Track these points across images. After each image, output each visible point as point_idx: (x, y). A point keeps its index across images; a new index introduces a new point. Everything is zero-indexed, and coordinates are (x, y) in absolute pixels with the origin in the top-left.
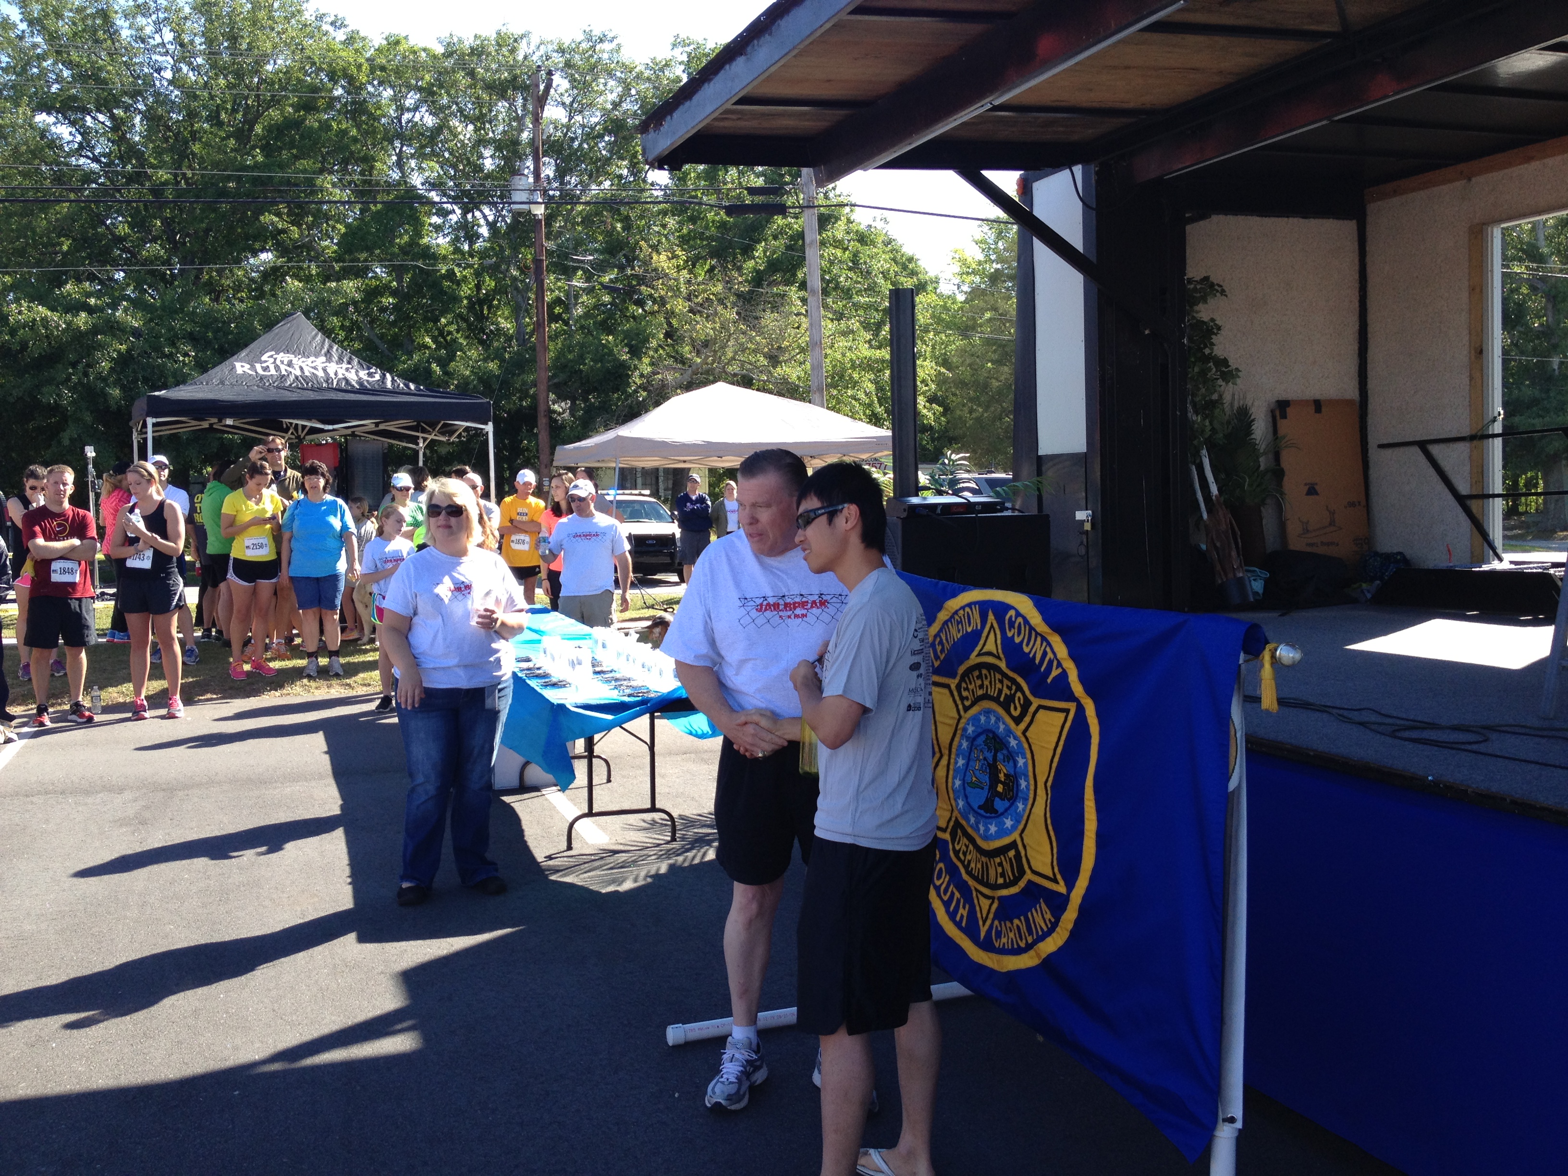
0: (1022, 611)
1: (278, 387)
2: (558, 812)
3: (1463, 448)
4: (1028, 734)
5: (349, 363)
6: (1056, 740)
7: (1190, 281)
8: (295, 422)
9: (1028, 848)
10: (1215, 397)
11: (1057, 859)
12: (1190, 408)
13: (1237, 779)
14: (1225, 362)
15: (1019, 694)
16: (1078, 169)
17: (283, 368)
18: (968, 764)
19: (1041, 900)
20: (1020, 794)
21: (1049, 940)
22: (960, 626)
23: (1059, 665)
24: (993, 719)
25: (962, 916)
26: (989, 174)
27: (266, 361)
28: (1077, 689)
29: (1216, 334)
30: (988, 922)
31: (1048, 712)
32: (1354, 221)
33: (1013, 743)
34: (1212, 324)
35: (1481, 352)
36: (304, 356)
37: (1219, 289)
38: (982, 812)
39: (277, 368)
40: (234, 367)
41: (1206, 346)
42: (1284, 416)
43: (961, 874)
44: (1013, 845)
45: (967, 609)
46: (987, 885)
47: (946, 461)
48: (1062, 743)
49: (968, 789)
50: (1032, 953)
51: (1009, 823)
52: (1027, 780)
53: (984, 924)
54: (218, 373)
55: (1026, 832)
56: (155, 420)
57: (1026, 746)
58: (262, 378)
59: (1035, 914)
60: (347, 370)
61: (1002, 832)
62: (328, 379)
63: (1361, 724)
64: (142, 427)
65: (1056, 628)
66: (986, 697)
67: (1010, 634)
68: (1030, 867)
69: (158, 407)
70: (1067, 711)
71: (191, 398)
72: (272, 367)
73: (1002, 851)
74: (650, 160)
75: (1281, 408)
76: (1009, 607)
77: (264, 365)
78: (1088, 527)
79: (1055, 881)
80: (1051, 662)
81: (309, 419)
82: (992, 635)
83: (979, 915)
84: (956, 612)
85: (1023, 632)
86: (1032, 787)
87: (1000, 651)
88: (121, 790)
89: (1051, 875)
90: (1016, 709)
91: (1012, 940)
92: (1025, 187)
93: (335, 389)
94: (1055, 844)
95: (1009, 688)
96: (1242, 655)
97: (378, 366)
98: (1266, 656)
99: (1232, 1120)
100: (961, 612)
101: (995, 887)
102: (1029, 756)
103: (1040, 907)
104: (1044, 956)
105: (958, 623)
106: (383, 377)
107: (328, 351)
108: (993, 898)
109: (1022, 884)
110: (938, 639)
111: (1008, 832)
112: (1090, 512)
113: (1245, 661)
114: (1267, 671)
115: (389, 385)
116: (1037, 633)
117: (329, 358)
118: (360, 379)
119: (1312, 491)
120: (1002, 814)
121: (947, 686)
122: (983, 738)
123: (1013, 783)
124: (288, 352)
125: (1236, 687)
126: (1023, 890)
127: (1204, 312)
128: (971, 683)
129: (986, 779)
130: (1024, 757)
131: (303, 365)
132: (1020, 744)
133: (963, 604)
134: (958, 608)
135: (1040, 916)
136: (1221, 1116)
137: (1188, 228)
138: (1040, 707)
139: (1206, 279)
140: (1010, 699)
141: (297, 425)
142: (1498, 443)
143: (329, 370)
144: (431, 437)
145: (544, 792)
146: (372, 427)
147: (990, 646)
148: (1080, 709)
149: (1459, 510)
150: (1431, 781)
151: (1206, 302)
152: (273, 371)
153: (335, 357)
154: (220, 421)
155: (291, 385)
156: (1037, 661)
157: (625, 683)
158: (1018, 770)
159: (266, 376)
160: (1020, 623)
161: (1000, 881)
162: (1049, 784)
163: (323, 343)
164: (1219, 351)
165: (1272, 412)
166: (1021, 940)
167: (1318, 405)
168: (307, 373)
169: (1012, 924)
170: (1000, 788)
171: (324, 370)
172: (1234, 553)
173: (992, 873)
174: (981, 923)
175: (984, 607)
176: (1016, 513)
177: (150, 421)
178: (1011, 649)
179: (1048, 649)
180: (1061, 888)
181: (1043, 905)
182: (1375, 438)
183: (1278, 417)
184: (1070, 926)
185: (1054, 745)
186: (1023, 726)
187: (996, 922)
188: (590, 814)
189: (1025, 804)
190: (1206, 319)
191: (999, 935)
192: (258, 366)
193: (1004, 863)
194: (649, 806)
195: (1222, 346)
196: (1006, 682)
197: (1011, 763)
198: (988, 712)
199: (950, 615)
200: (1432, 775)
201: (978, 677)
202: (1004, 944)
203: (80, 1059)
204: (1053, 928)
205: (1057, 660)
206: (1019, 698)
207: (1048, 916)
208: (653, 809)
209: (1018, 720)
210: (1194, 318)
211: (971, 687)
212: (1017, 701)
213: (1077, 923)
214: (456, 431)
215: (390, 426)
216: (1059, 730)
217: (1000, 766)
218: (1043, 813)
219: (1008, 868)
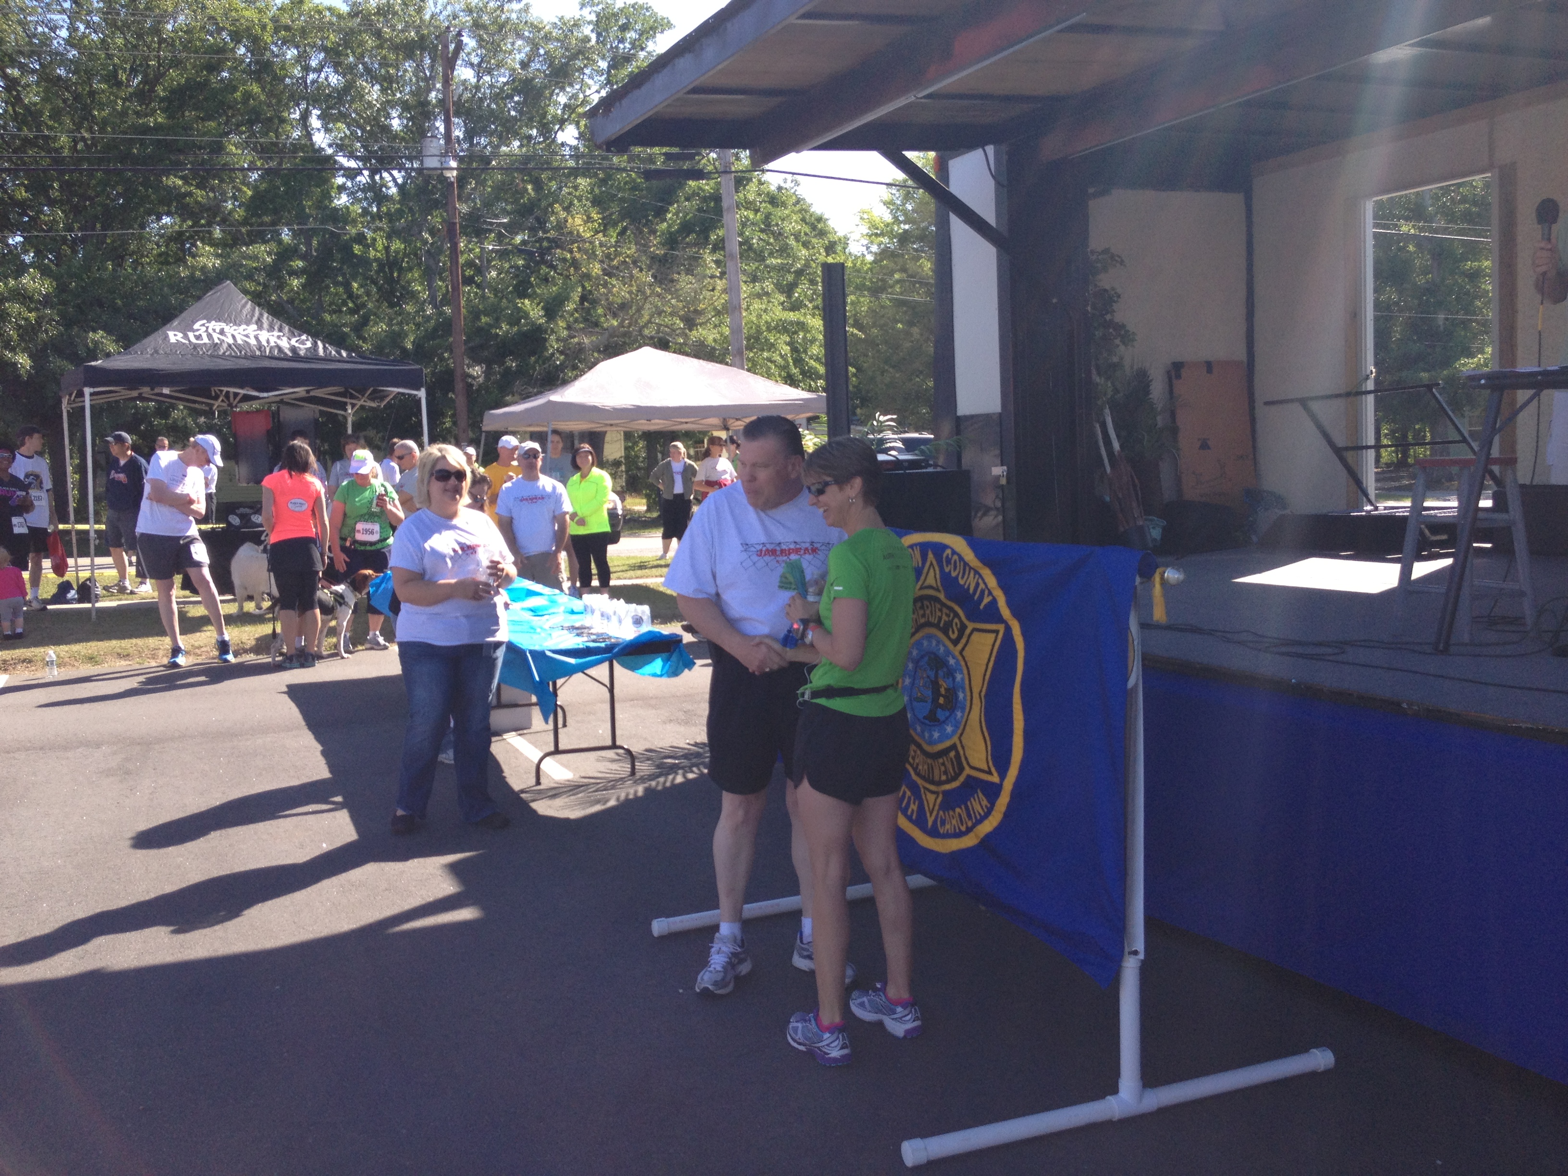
0: (958, 549)
1: (212, 356)
2: (522, 754)
3: (1340, 404)
4: (964, 653)
5: (280, 330)
6: (987, 656)
7: (1092, 252)
8: (225, 389)
9: (966, 748)
10: (1115, 359)
11: (991, 755)
12: (1094, 372)
13: (1135, 678)
14: (1124, 327)
15: (956, 620)
16: (990, 149)
18: (913, 684)
20: (958, 705)
21: (986, 822)
23: (990, 593)
24: (934, 643)
25: (913, 810)
26: (908, 154)
28: (1005, 612)
29: (1116, 302)
30: (935, 813)
31: (981, 634)
32: (1241, 194)
33: (952, 662)
34: (1112, 292)
36: (235, 324)
37: (1119, 260)
38: (927, 722)
39: (210, 336)
40: (167, 337)
41: (1107, 313)
42: (1179, 376)
43: (910, 775)
44: (954, 747)
45: (910, 549)
46: (933, 782)
47: (875, 423)
48: (993, 659)
49: (915, 704)
50: (972, 834)
51: (949, 729)
52: (964, 692)
53: (931, 815)
54: (151, 342)
55: (964, 735)
56: (92, 390)
57: (963, 663)
58: (195, 347)
59: (974, 803)
60: (279, 337)
62: (260, 347)
63: (1240, 643)
64: (77, 396)
65: (987, 563)
66: (928, 624)
67: (947, 570)
68: (968, 764)
69: (96, 377)
70: (997, 632)
71: (128, 368)
73: (944, 752)
75: (1176, 369)
76: (945, 547)
78: (1003, 481)
79: (989, 773)
80: (983, 592)
81: (242, 388)
83: (927, 808)
85: (958, 567)
86: (969, 698)
87: (939, 584)
88: (98, 745)
89: (986, 768)
90: (953, 632)
91: (954, 825)
92: (942, 166)
93: (268, 357)
94: (989, 743)
95: (948, 615)
96: (1138, 580)
97: (309, 333)
98: (1157, 578)
99: (1136, 953)
101: (940, 783)
102: (965, 672)
103: (978, 796)
104: (982, 835)
106: (315, 344)
107: (259, 319)
108: (936, 793)
109: (962, 778)
111: (949, 737)
112: (1005, 468)
113: (1141, 583)
114: (1157, 589)
115: (321, 352)
116: (971, 568)
117: (260, 328)
119: (1204, 446)
120: (944, 722)
122: (926, 659)
123: (952, 695)
124: (220, 321)
125: (1133, 603)
126: (963, 784)
127: (1105, 281)
129: (929, 693)
130: (962, 673)
131: (235, 333)
132: (957, 662)
135: (978, 803)
136: (1127, 950)
137: (1091, 203)
138: (974, 630)
139: (1106, 251)
140: (949, 624)
141: (228, 392)
142: (1370, 399)
143: (260, 338)
144: (361, 402)
145: (505, 736)
146: (304, 394)
147: (931, 581)
148: (1008, 629)
149: (1335, 460)
150: (1294, 683)
151: (1107, 271)
153: (266, 325)
154: (152, 389)
155: (224, 353)
156: (971, 591)
157: (586, 631)
158: (956, 684)
159: (199, 345)
160: (955, 562)
161: (944, 778)
162: (983, 694)
163: (253, 310)
164: (1118, 318)
165: (1168, 372)
166: (962, 825)
167: (1209, 366)
168: (240, 342)
169: (954, 811)
170: (941, 700)
171: (256, 338)
172: (1134, 504)
173: (936, 772)
174: (928, 815)
175: (924, 548)
176: (939, 469)
177: (87, 391)
178: (948, 582)
179: (980, 581)
180: (995, 778)
181: (980, 795)
182: (1261, 396)
183: (1173, 377)
184: (1003, 809)
185: (986, 661)
186: (960, 646)
187: (941, 813)
188: (557, 751)
189: (963, 712)
190: (1107, 287)
191: (943, 823)
192: (191, 335)
193: (946, 762)
194: (609, 743)
195: (1122, 314)
197: (950, 679)
200: (1295, 679)
201: (920, 608)
202: (948, 830)
204: (989, 812)
205: (988, 588)
206: (956, 624)
207: (985, 802)
208: (614, 746)
209: (955, 642)
210: (1096, 285)
212: (954, 626)
213: (1009, 806)
214: (388, 396)
215: (319, 393)
216: (990, 647)
217: (941, 682)
218: (978, 719)
219: (949, 766)
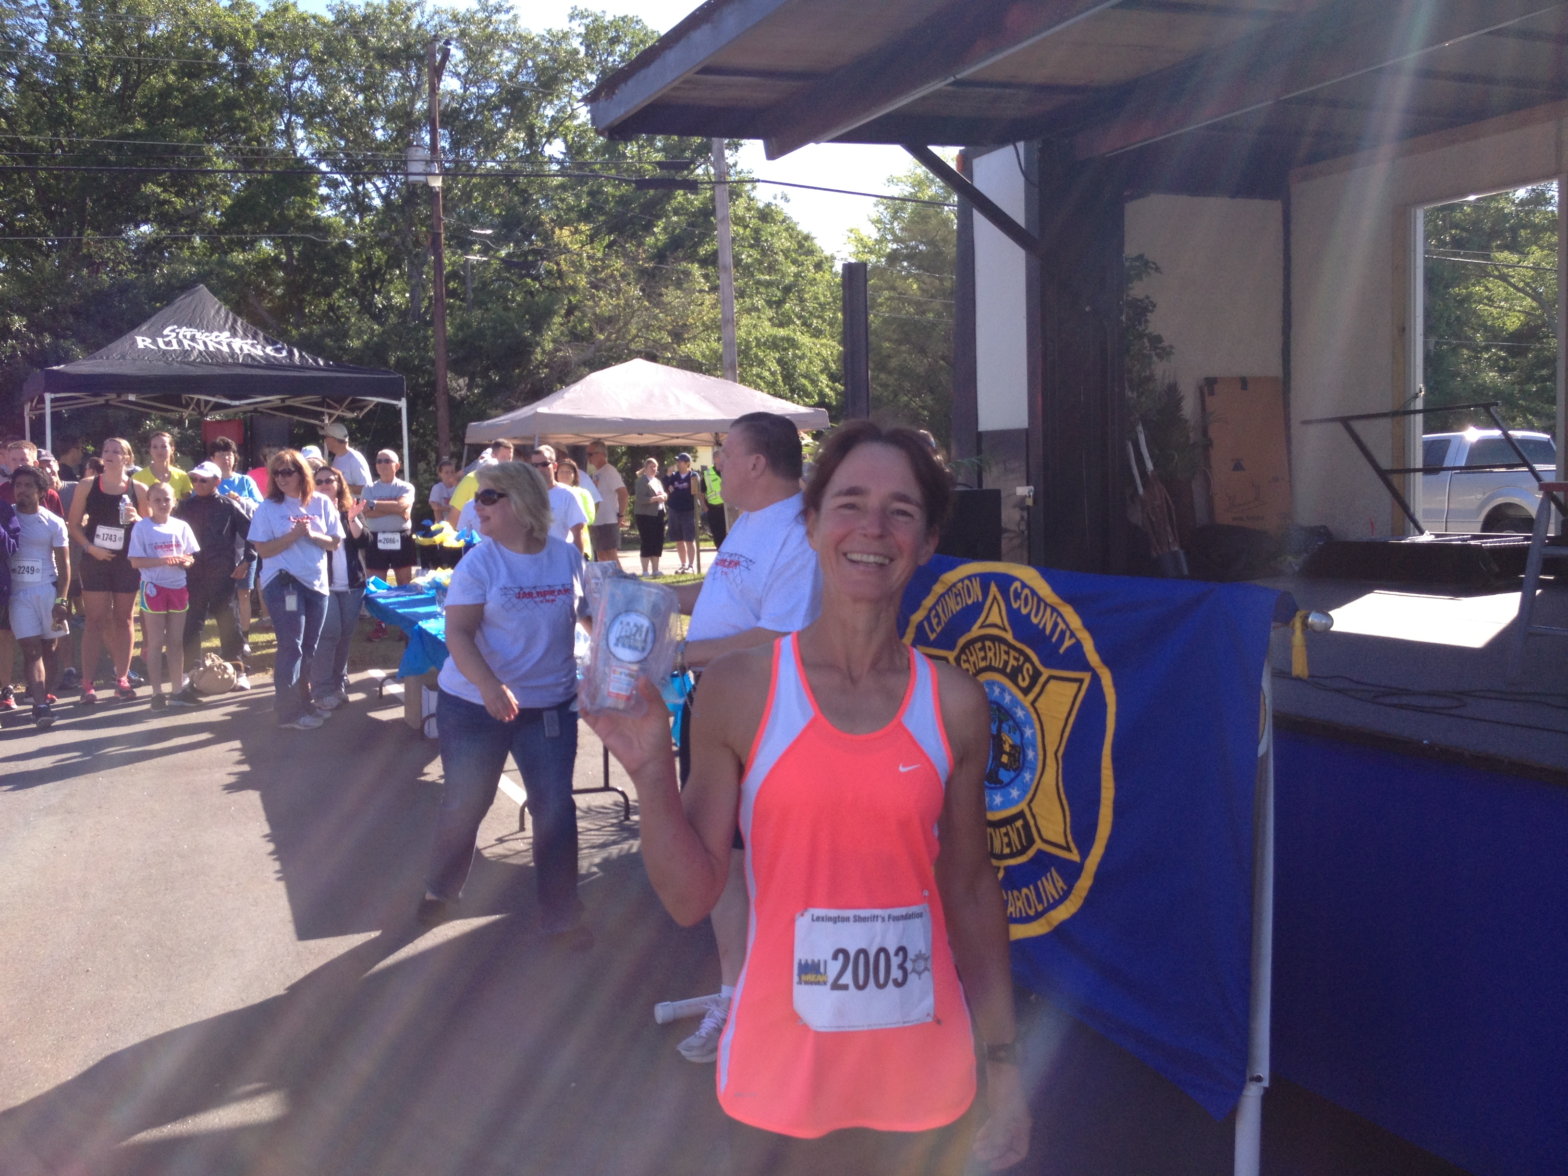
0: (1030, 582)
1: (182, 362)
3: (1385, 424)
4: (1037, 705)
5: (254, 338)
6: (1067, 709)
7: (1127, 259)
8: (196, 397)
9: (1037, 817)
10: (1149, 373)
11: (1072, 827)
12: (1127, 386)
13: (1266, 741)
14: (1159, 339)
15: (1028, 665)
16: (1021, 145)
17: (186, 343)
19: (1053, 869)
20: (1028, 764)
21: (1062, 907)
22: (959, 599)
23: (1073, 635)
24: (997, 691)
26: (936, 150)
27: (168, 336)
28: (1093, 658)
29: (1151, 311)
31: (1061, 683)
32: (1279, 201)
33: (1020, 713)
34: (1146, 301)
35: (1404, 329)
36: (207, 330)
37: (1153, 266)
39: (180, 343)
40: (135, 342)
41: (1142, 323)
42: (1212, 393)
44: (1021, 815)
45: (967, 582)
48: (1074, 713)
50: (1042, 921)
51: (1015, 793)
52: (1036, 751)
54: (118, 347)
55: (1035, 802)
56: (53, 396)
57: (1034, 716)
58: (165, 352)
59: (1046, 883)
60: (253, 345)
61: (1008, 802)
62: (232, 354)
63: (1339, 691)
64: (38, 403)
65: (1069, 600)
66: (990, 668)
67: (1015, 606)
68: (1040, 837)
69: (57, 382)
70: (1081, 681)
71: (90, 373)
72: (174, 342)
73: (1008, 821)
74: (600, 129)
75: (1209, 385)
76: (1012, 579)
77: (166, 339)
78: (1030, 502)
79: (1068, 849)
80: (1063, 633)
81: (214, 396)
82: (995, 606)
84: (954, 585)
85: (1030, 603)
86: (1041, 757)
87: (1006, 623)
89: (1063, 843)
90: (1024, 679)
91: (1020, 910)
92: (966, 162)
93: (242, 365)
94: (1068, 813)
95: (1017, 659)
96: (1272, 624)
97: (285, 342)
98: (1297, 623)
99: (1259, 1079)
100: (960, 585)
101: (1002, 857)
102: (1037, 726)
103: (1052, 877)
104: (1055, 923)
105: (956, 596)
106: (291, 353)
107: (232, 326)
109: (1031, 853)
110: (934, 612)
111: (1015, 802)
112: (1032, 488)
113: (1276, 630)
115: (297, 360)
116: (1046, 605)
117: (234, 334)
118: (267, 354)
119: (1238, 467)
120: (1008, 784)
121: (945, 659)
123: (1019, 753)
124: (191, 327)
126: (1032, 861)
127: (1137, 290)
128: (972, 655)
130: (1033, 728)
131: (207, 340)
132: (1027, 715)
133: (961, 576)
134: (954, 580)
135: (1052, 884)
136: (1248, 1076)
137: (1126, 205)
138: (1051, 678)
139: (1141, 257)
140: (1017, 670)
141: (199, 400)
142: (1420, 419)
143: (233, 345)
146: (278, 403)
147: (994, 618)
148: (1096, 679)
149: (1380, 484)
150: (1427, 745)
151: (1141, 279)
152: (175, 346)
153: (240, 332)
154: (119, 396)
155: (195, 360)
156: (1048, 631)
158: (1024, 741)
159: (168, 351)
160: (1026, 596)
161: (1007, 851)
162: (1060, 754)
163: (227, 317)
164: (1153, 328)
165: (1201, 388)
166: (1030, 908)
167: (1244, 382)
168: (211, 349)
169: (1020, 893)
170: (1005, 759)
171: (229, 345)
172: (1169, 529)
175: (985, 579)
176: (966, 488)
177: (48, 396)
178: (1019, 622)
179: (1059, 620)
180: (1075, 856)
181: (1055, 874)
182: (1297, 414)
183: (1206, 394)
184: (1084, 894)
185: (1065, 715)
186: (1031, 696)
189: (1033, 774)
190: (1141, 297)
192: (160, 340)
193: (1011, 833)
194: (603, 785)
195: (1155, 324)
196: (1013, 653)
197: (1018, 732)
198: (991, 683)
199: (947, 587)
200: (1426, 739)
201: (980, 649)
202: (1011, 913)
203: (46, 1056)
204: (1064, 897)
205: (1070, 629)
206: (1028, 670)
207: (1060, 884)
208: (607, 788)
209: (1026, 691)
210: (1128, 295)
211: (972, 659)
212: (1025, 672)
213: (1092, 890)
214: (366, 406)
215: (297, 402)
216: (1071, 699)
217: (1005, 737)
218: (1054, 783)
219: (1014, 836)
